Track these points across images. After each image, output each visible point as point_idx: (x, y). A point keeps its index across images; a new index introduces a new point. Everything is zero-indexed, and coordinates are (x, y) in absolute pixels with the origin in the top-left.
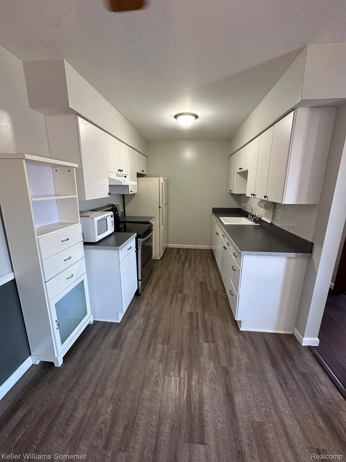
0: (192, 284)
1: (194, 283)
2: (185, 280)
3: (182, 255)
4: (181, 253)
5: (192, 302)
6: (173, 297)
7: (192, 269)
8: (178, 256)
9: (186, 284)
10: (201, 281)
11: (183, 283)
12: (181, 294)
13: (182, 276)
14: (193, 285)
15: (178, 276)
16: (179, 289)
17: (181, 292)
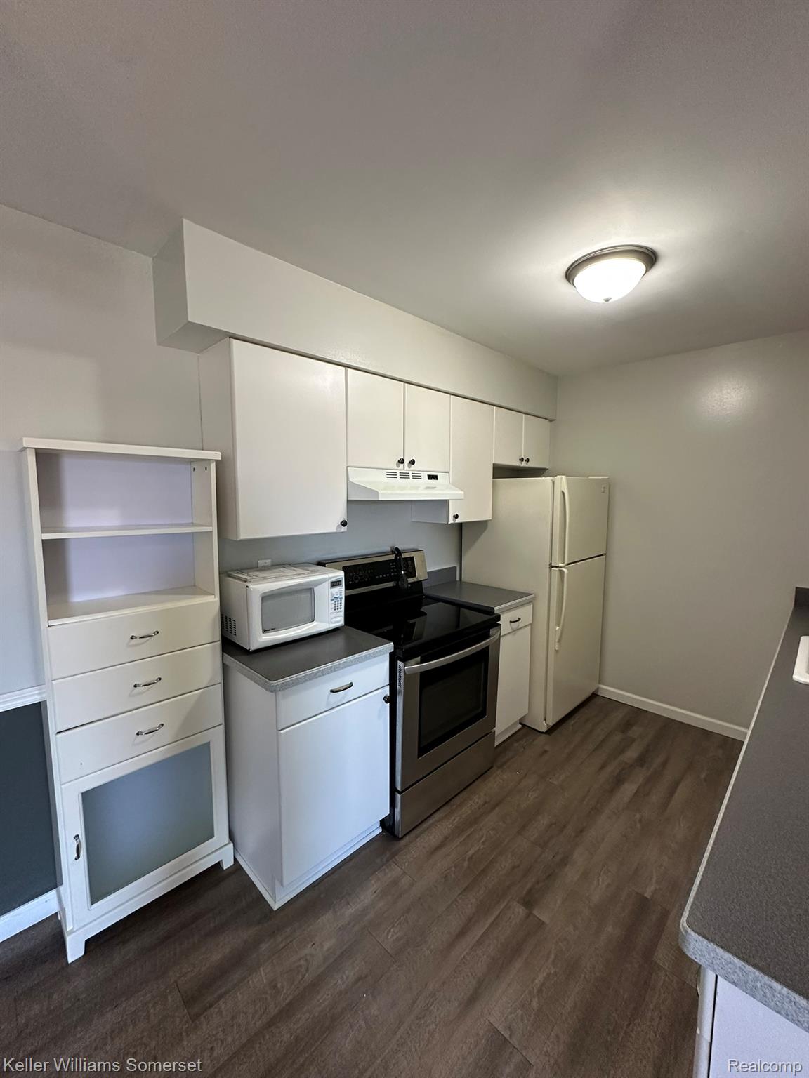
0: (598, 890)
1: (608, 886)
2: (579, 856)
3: (633, 740)
4: (636, 731)
5: (543, 984)
6: (483, 909)
7: (638, 816)
8: (617, 737)
9: (571, 875)
10: (648, 895)
11: (564, 862)
12: (520, 910)
13: (581, 831)
14: (596, 899)
15: (565, 826)
16: (528, 886)
17: (529, 902)
